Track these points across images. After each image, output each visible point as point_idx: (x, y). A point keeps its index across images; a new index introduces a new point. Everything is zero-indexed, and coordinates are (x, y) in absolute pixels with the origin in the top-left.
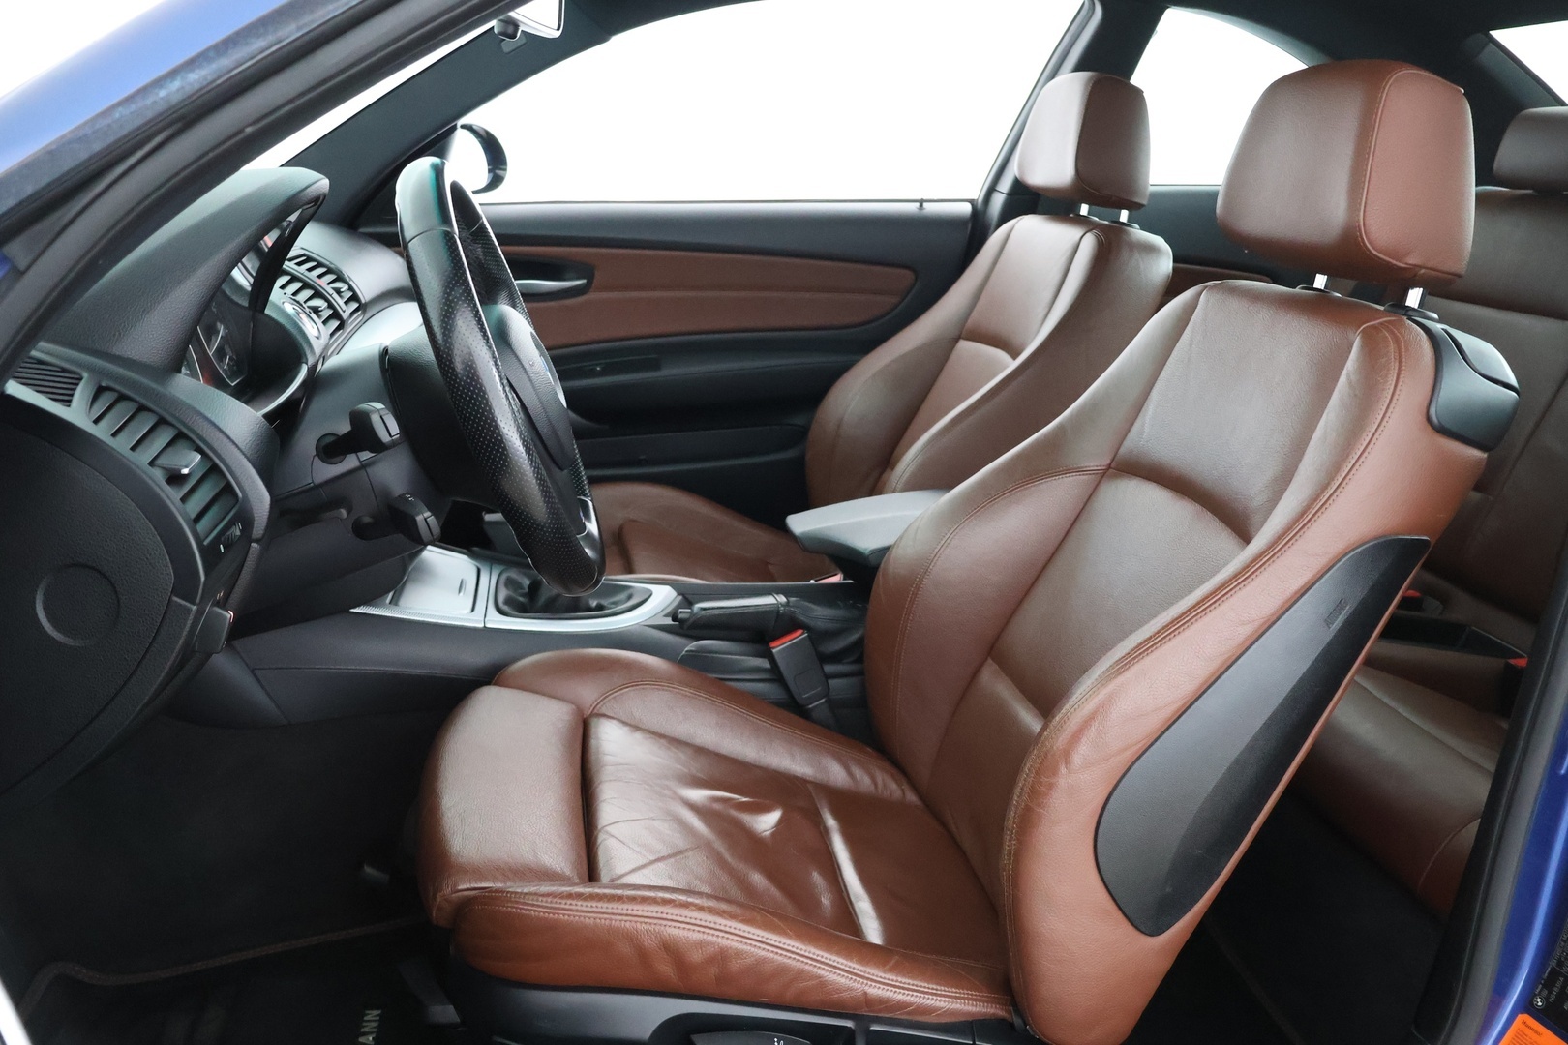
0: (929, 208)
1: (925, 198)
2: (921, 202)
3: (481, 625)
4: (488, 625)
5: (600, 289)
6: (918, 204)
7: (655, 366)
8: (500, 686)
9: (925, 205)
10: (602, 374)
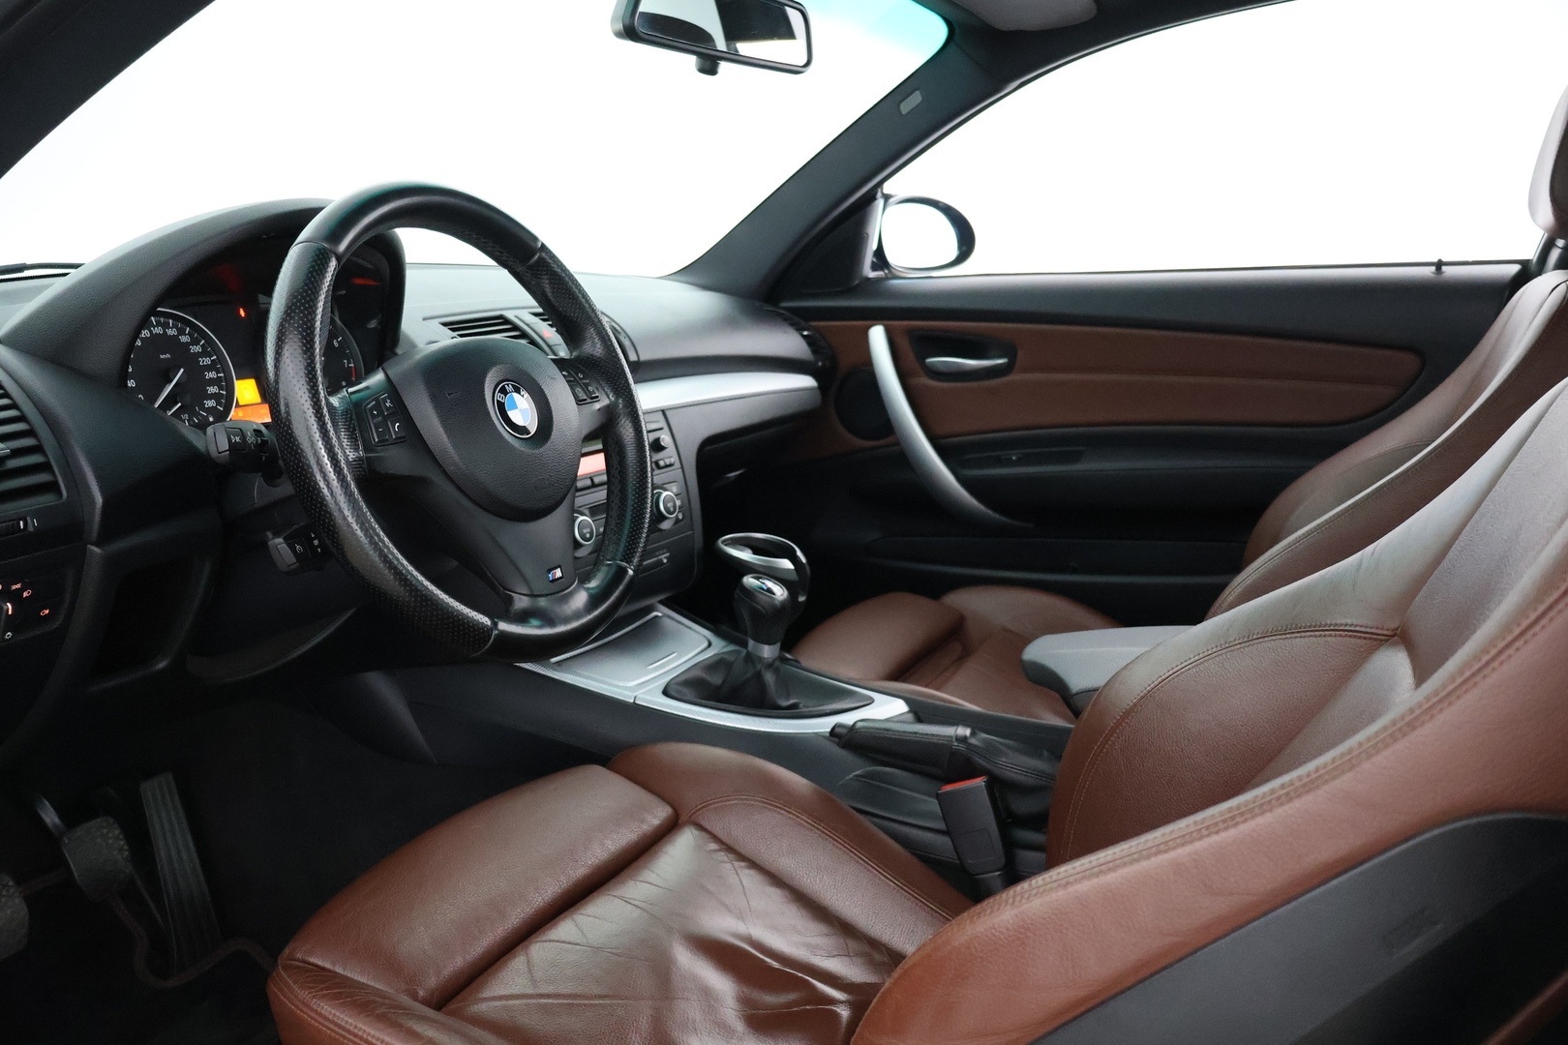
0: (1449, 271)
1: (1444, 260)
2: (1439, 265)
3: (632, 701)
4: (637, 702)
5: (1025, 370)
6: (1433, 268)
7: (1074, 457)
8: (608, 769)
9: (1444, 268)
10: (1020, 462)
